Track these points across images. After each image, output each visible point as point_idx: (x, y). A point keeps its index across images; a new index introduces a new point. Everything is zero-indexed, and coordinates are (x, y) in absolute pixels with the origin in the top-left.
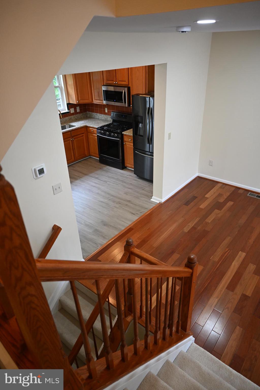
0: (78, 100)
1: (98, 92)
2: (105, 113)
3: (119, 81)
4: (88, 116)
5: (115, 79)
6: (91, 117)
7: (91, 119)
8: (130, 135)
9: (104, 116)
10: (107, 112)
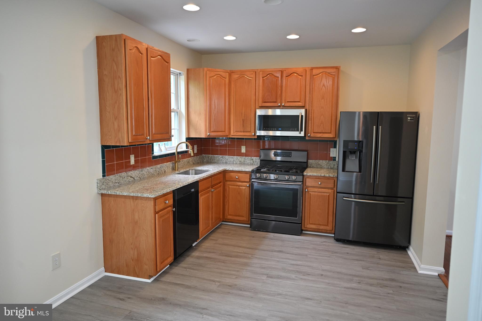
0: (210, 132)
1: (243, 120)
2: (240, 154)
3: (288, 102)
4: (205, 161)
5: (279, 100)
6: (211, 162)
7: (214, 164)
8: (319, 175)
9: (239, 157)
10: (245, 152)
